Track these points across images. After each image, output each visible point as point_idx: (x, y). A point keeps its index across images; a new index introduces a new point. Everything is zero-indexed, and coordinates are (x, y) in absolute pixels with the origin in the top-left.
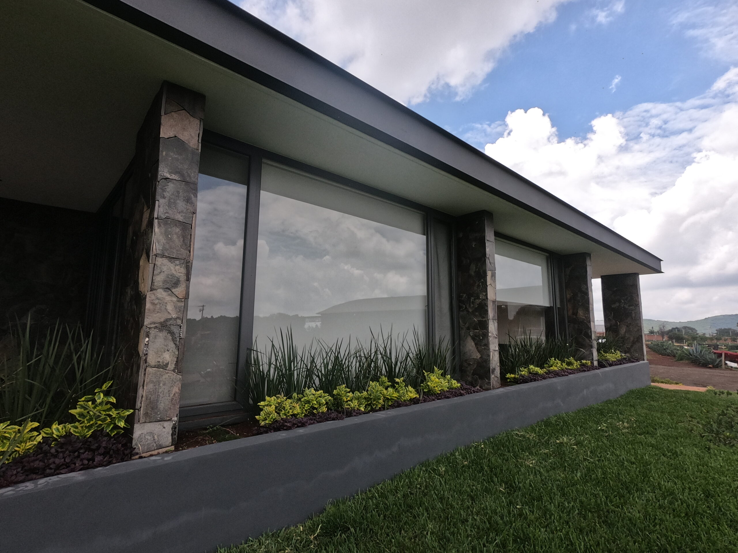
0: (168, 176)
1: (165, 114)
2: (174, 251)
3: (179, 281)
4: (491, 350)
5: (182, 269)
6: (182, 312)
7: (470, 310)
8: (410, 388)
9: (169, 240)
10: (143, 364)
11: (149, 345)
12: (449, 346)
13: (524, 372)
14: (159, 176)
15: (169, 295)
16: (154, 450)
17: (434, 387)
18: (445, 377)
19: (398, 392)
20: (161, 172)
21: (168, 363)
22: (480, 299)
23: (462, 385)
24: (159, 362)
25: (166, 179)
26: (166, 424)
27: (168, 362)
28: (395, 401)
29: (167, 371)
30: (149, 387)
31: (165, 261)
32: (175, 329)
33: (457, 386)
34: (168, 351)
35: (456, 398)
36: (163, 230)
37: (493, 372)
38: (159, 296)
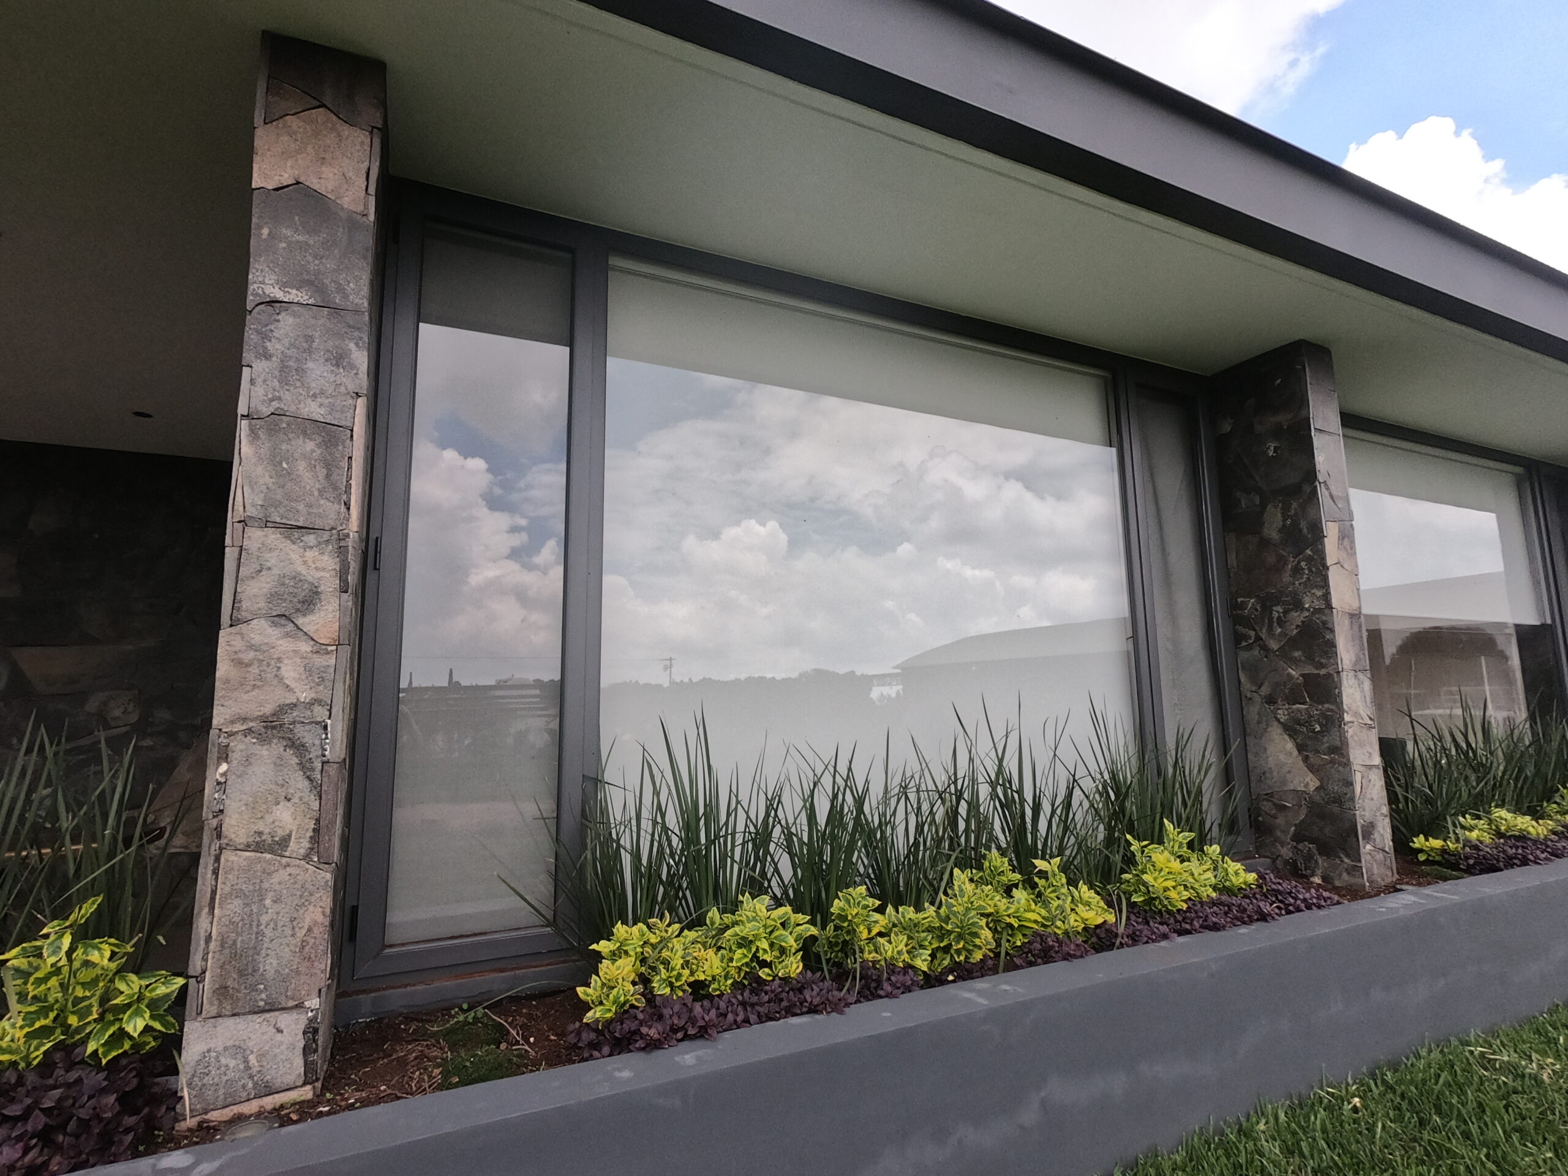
0: (279, 294)
1: (265, 123)
2: (301, 507)
3: (317, 593)
4: (1355, 767)
5: (326, 558)
6: (329, 684)
7: (1274, 645)
8: (1085, 891)
9: (285, 476)
10: (212, 841)
11: (229, 783)
12: (1212, 757)
13: (1478, 832)
14: (250, 298)
15: (287, 635)
16: (248, 1100)
17: (1166, 889)
18: (1203, 851)
19: (1046, 904)
20: (255, 286)
21: (290, 836)
22: (1303, 609)
23: (1261, 876)
24: (260, 833)
25: (273, 302)
26: (285, 1020)
27: (288, 832)
28: (1036, 934)
29: (284, 860)
30: (229, 909)
31: (273, 537)
32: (308, 736)
33: (1245, 883)
34: (289, 800)
35: (1243, 930)
36: (266, 447)
37: (1368, 835)
38: (257, 639)
